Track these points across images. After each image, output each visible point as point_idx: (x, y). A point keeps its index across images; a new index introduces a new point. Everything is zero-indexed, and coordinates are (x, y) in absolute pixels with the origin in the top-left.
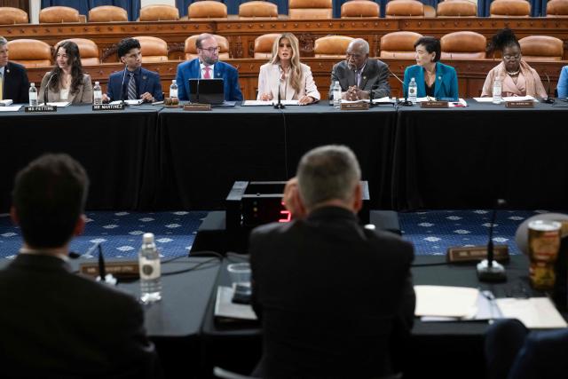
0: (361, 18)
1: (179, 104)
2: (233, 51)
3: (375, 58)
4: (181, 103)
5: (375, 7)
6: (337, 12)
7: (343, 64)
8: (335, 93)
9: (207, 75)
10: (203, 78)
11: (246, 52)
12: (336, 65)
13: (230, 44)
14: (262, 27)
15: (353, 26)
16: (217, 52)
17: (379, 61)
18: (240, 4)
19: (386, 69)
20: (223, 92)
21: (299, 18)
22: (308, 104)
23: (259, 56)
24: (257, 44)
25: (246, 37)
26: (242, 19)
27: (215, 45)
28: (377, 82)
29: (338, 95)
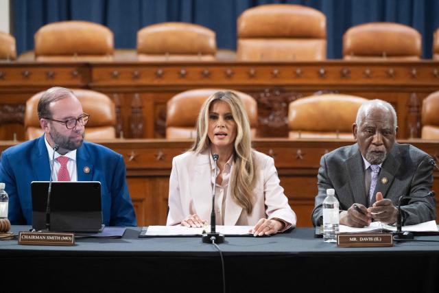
0: (384, 59)
1: (10, 233)
2: (125, 123)
3: (412, 140)
4: (15, 230)
5: (412, 38)
6: (335, 47)
7: (342, 152)
8: (325, 212)
9: (64, 172)
10: (55, 179)
11: (150, 128)
12: (328, 155)
13: (119, 109)
14: (183, 76)
15: (368, 76)
16: (81, 126)
17: (413, 148)
18: (141, 26)
19: (427, 164)
20: (100, 209)
21: (258, 59)
22: (272, 235)
23: (176, 134)
24: (172, 110)
25: (150, 96)
26: (144, 59)
27: (78, 112)
28: (409, 191)
29: (333, 218)
